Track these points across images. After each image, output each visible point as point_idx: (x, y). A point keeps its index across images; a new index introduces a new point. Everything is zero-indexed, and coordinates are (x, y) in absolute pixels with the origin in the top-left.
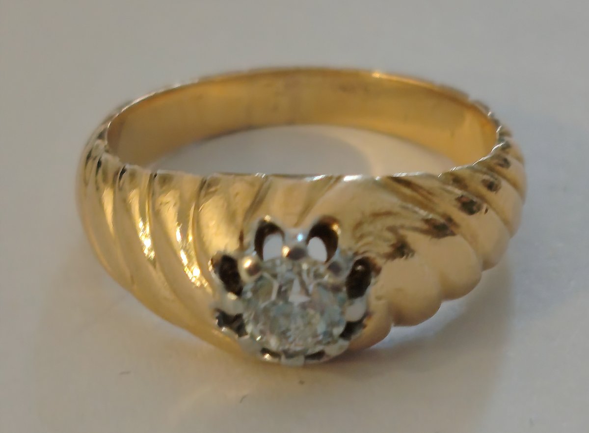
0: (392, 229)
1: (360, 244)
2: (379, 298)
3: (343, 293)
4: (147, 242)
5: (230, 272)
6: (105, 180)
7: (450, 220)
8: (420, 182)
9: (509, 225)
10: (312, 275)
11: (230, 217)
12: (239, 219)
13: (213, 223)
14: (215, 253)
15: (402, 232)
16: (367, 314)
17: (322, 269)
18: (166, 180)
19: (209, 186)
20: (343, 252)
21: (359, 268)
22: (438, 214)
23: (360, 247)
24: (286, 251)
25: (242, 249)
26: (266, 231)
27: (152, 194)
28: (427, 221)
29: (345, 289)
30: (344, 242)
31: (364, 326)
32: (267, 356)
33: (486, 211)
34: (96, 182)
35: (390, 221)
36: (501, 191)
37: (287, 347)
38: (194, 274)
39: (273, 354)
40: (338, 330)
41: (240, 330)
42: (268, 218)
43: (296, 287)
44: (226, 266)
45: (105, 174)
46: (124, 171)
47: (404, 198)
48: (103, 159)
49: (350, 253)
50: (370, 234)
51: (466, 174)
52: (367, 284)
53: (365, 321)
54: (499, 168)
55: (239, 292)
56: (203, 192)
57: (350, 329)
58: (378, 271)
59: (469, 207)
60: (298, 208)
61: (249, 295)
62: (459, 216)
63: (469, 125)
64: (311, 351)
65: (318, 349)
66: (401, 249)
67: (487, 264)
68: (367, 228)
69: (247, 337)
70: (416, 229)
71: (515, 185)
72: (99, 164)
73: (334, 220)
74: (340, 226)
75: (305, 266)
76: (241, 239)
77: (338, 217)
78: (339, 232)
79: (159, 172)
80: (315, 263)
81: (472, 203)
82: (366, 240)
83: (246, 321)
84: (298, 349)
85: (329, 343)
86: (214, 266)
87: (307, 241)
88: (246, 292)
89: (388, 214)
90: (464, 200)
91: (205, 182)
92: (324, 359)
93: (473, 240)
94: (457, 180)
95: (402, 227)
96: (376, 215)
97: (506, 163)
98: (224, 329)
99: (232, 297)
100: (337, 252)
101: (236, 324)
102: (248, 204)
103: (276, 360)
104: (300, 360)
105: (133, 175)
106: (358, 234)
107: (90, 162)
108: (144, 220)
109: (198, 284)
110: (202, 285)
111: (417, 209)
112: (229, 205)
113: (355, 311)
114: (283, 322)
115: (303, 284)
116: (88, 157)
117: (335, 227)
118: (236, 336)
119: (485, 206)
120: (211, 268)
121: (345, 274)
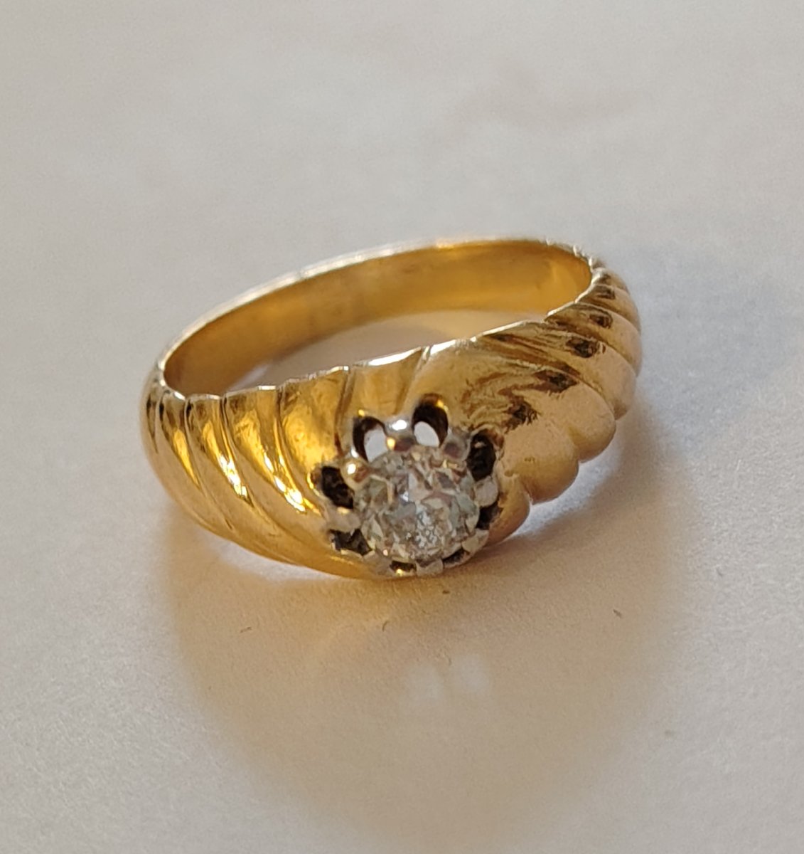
0: (505, 392)
1: (473, 416)
2: (509, 474)
3: (469, 477)
4: (235, 479)
5: (334, 485)
6: (172, 422)
7: (566, 367)
8: (522, 333)
9: (633, 361)
10: (427, 465)
11: (319, 423)
12: (330, 422)
13: (301, 436)
14: (313, 468)
15: (516, 393)
16: (501, 495)
17: (437, 456)
18: (238, 403)
19: (288, 395)
20: (456, 429)
21: (478, 445)
22: (551, 363)
23: (473, 419)
24: (391, 443)
25: (342, 454)
26: (364, 428)
27: (227, 423)
28: (541, 375)
29: (469, 473)
30: (455, 418)
31: (501, 510)
32: (399, 571)
33: (604, 348)
34: (163, 427)
35: (500, 385)
36: (614, 325)
37: (419, 553)
38: (295, 499)
39: (405, 566)
40: (472, 521)
41: (362, 549)
42: (362, 413)
43: (413, 481)
44: (329, 479)
45: (170, 415)
46: (190, 407)
47: (510, 354)
48: (164, 402)
49: (465, 429)
50: (481, 403)
51: (571, 314)
52: (493, 460)
53: (500, 505)
54: (604, 300)
55: (350, 505)
56: (282, 404)
57: (486, 515)
58: (501, 443)
59: (583, 348)
60: (394, 392)
61: (363, 504)
62: (575, 361)
63: (557, 272)
64: (447, 554)
65: (456, 547)
66: (521, 414)
67: (619, 411)
68: (476, 397)
69: (372, 553)
70: (531, 387)
71: (626, 315)
72: (162, 408)
73: (438, 397)
74: (446, 402)
75: (417, 457)
76: (338, 444)
77: (440, 393)
78: (446, 409)
79: (229, 395)
80: (428, 449)
81: (586, 344)
82: (478, 411)
83: (366, 537)
84: (432, 553)
85: (465, 538)
86: (314, 482)
87: (413, 427)
88: (358, 504)
89: (496, 376)
90: (576, 342)
91: (281, 394)
92: (465, 558)
93: (598, 385)
94: (562, 322)
95: (516, 387)
96: (482, 381)
97: (610, 295)
98: (344, 552)
99: (344, 511)
100: (450, 431)
101: (356, 543)
102: (336, 403)
103: (411, 573)
104: (438, 566)
105: (201, 407)
106: (467, 406)
107: (151, 409)
108: (225, 453)
109: (302, 509)
110: (307, 508)
111: (526, 364)
112: (314, 410)
113: (486, 494)
114: (407, 526)
115: (420, 476)
116: (149, 404)
117: (440, 404)
118: (359, 555)
119: (601, 344)
120: (312, 486)
121: (466, 453)
